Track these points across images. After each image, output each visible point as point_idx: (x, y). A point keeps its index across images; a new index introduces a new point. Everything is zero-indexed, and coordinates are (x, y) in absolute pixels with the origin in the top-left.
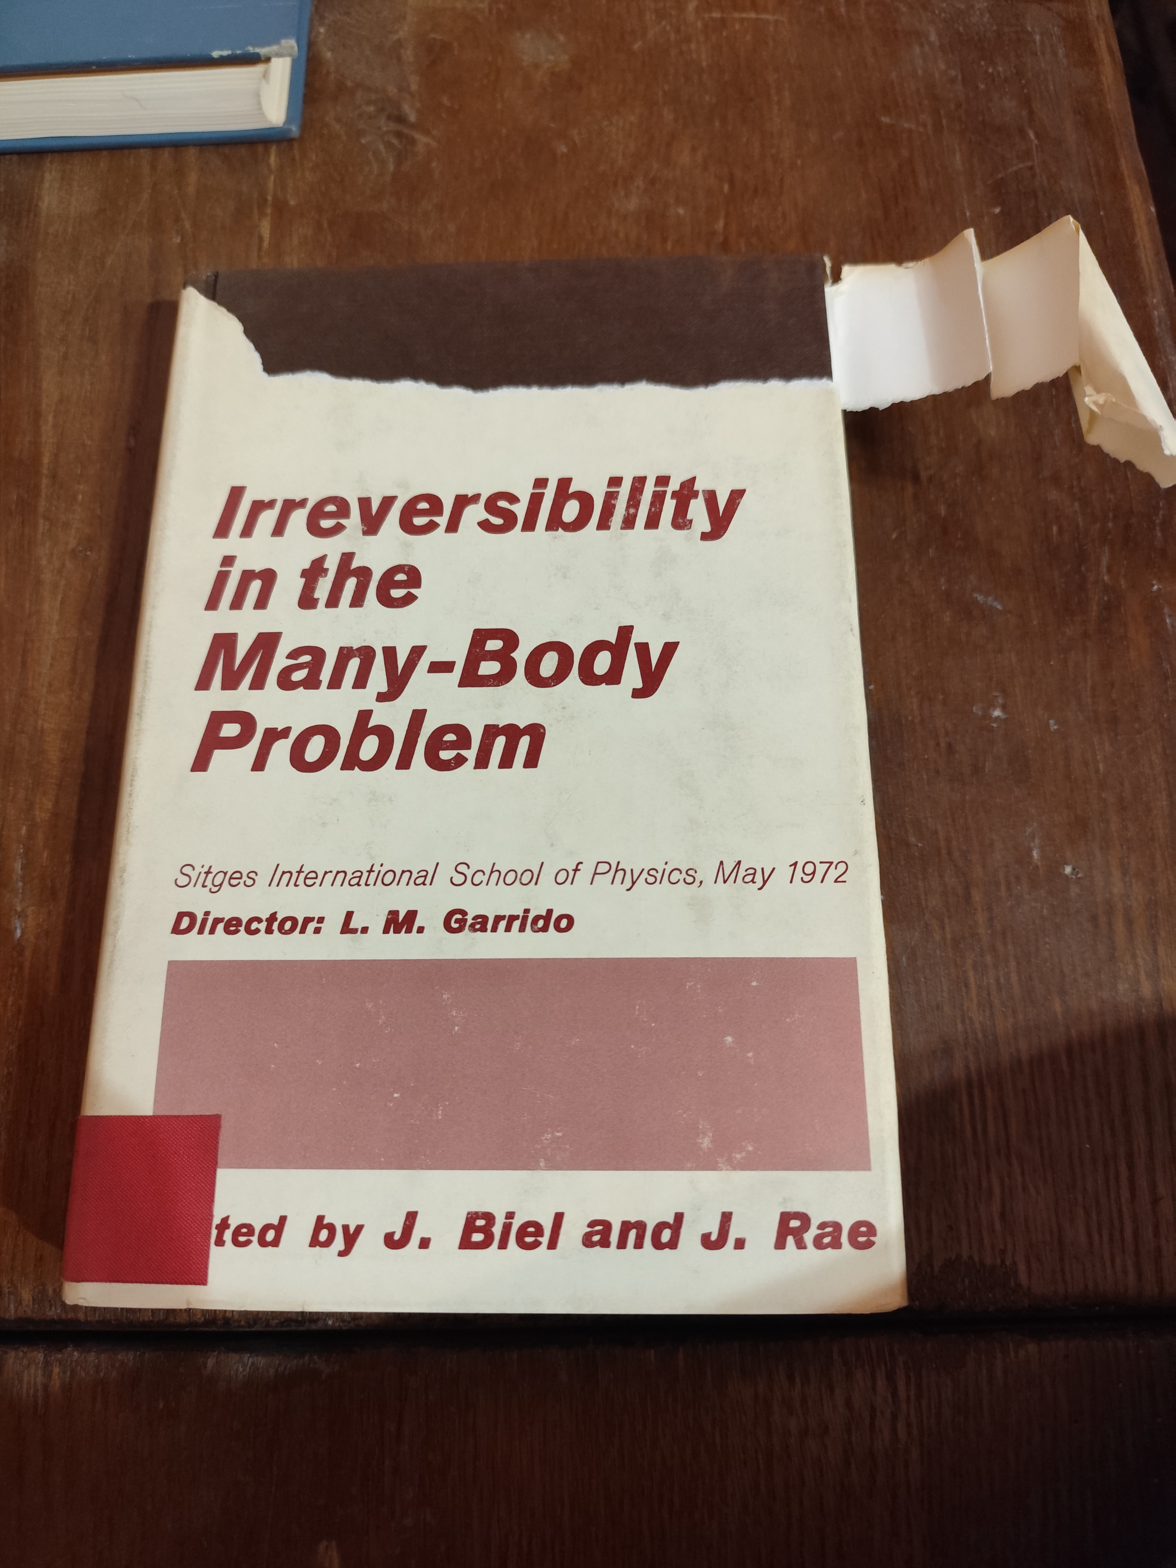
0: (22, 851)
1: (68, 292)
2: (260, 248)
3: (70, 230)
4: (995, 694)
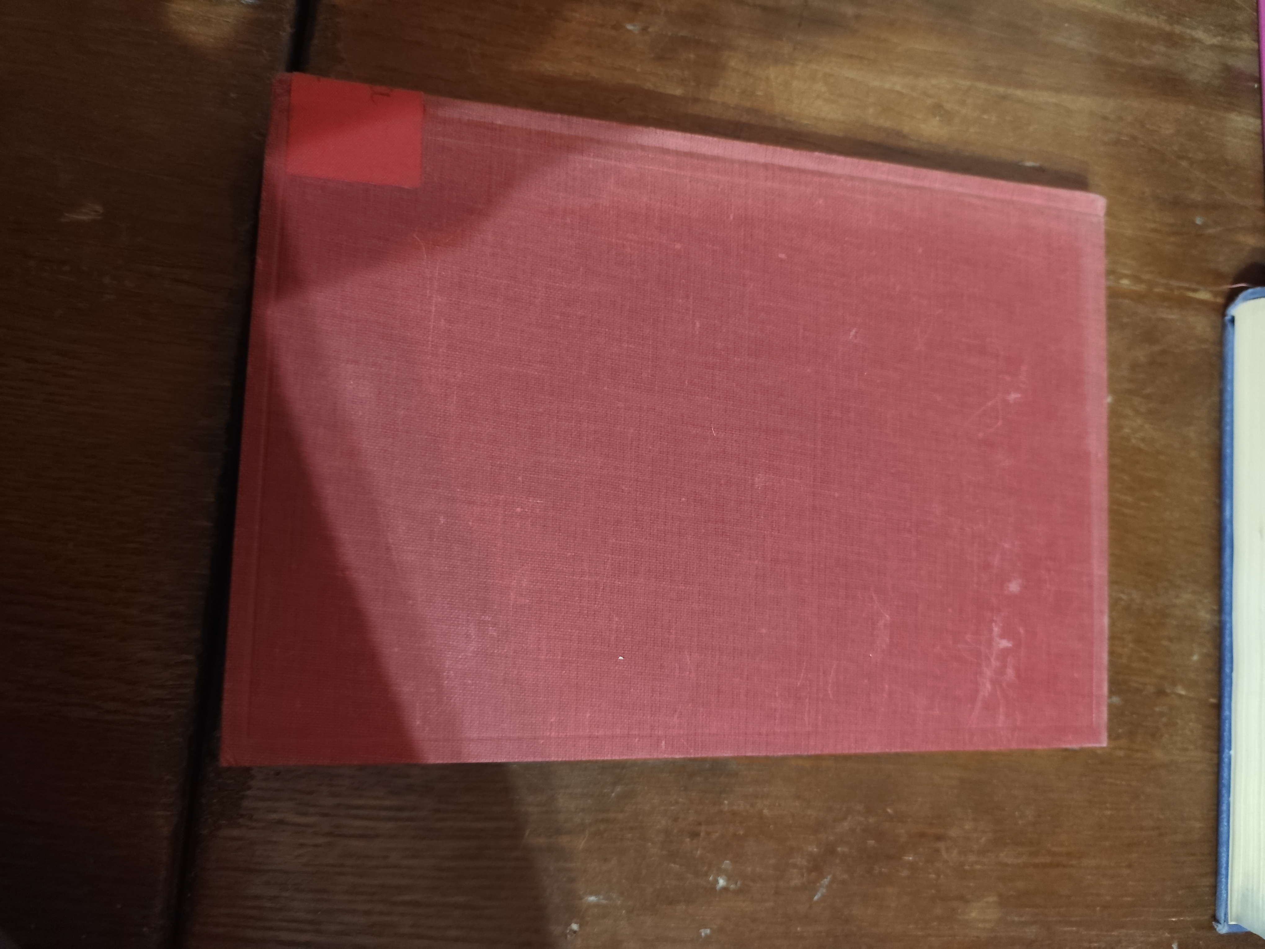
1: (1159, 127)
2: (1187, 289)
3: (1212, 135)
4: (739, 883)
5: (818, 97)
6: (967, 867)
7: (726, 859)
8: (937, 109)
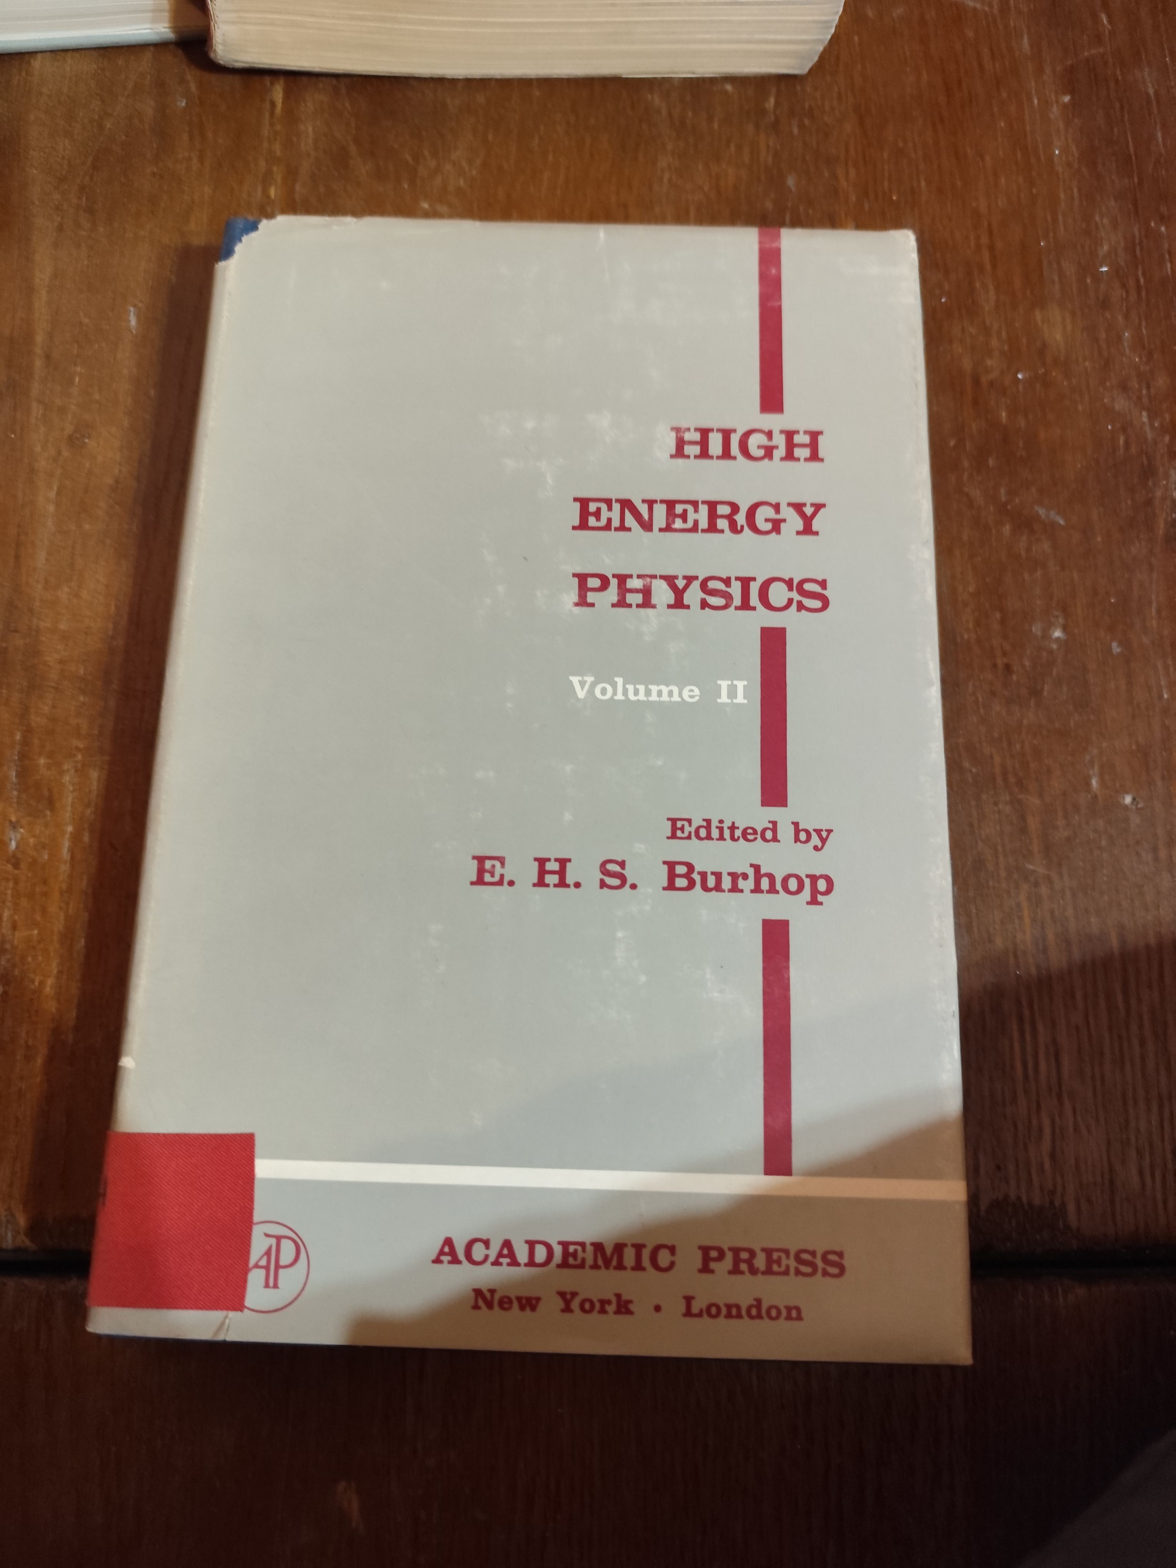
0: (16, 758)
1: (63, 158)
2: (272, 114)
3: (65, 90)
4: (1056, 613)
5: (77, 596)
6: (1006, 348)
7: (1031, 630)
8: (75, 442)
